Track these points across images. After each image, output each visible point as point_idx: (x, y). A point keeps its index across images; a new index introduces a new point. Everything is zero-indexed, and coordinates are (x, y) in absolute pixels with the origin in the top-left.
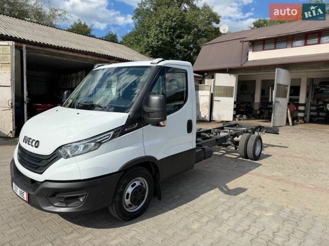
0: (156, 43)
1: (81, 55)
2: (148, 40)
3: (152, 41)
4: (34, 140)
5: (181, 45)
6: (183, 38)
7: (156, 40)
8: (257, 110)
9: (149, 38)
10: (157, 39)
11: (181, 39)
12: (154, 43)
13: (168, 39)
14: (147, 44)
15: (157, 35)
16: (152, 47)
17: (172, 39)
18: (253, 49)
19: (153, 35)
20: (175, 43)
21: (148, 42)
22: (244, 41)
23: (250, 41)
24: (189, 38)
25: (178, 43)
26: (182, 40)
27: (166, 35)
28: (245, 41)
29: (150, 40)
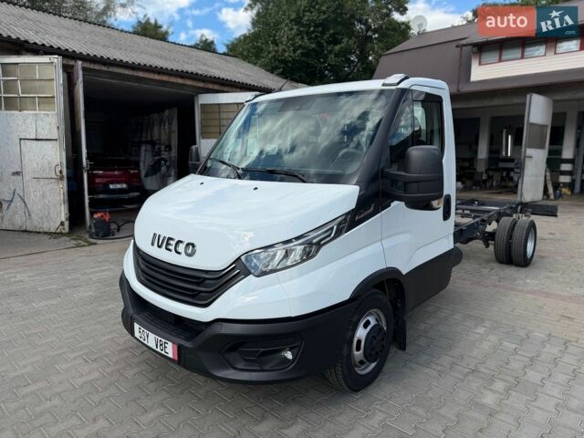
0: (291, 54)
1: (173, 80)
2: (276, 48)
3: (284, 51)
4: (180, 242)
5: (336, 55)
6: (340, 43)
7: (292, 48)
8: (482, 173)
9: (277, 45)
10: (292, 45)
11: (336, 44)
12: (286, 54)
13: (313, 46)
14: (275, 56)
15: (292, 39)
16: (285, 62)
17: (320, 45)
18: (480, 59)
19: (284, 39)
20: (326, 52)
21: (276, 51)
22: (464, 45)
23: (474, 45)
24: (351, 42)
25: (330, 52)
26: (337, 48)
27: (309, 39)
28: (466, 45)
29: (281, 48)
